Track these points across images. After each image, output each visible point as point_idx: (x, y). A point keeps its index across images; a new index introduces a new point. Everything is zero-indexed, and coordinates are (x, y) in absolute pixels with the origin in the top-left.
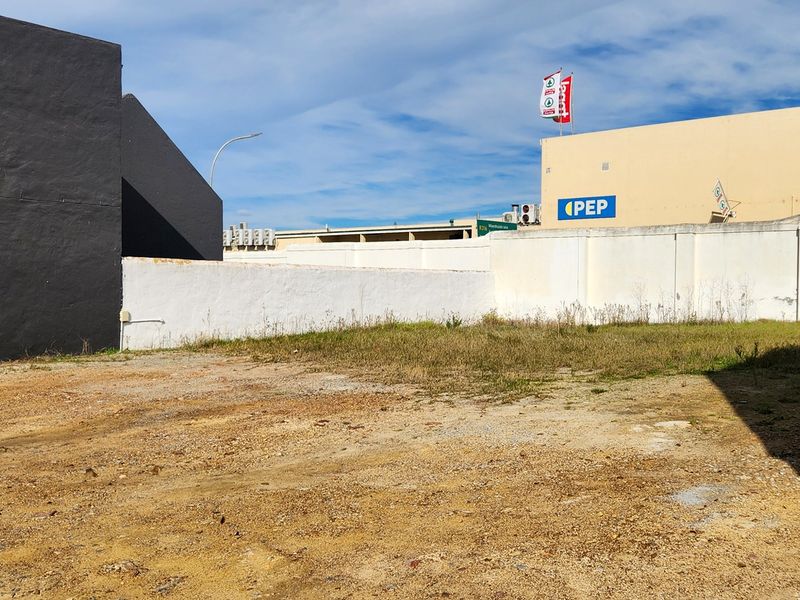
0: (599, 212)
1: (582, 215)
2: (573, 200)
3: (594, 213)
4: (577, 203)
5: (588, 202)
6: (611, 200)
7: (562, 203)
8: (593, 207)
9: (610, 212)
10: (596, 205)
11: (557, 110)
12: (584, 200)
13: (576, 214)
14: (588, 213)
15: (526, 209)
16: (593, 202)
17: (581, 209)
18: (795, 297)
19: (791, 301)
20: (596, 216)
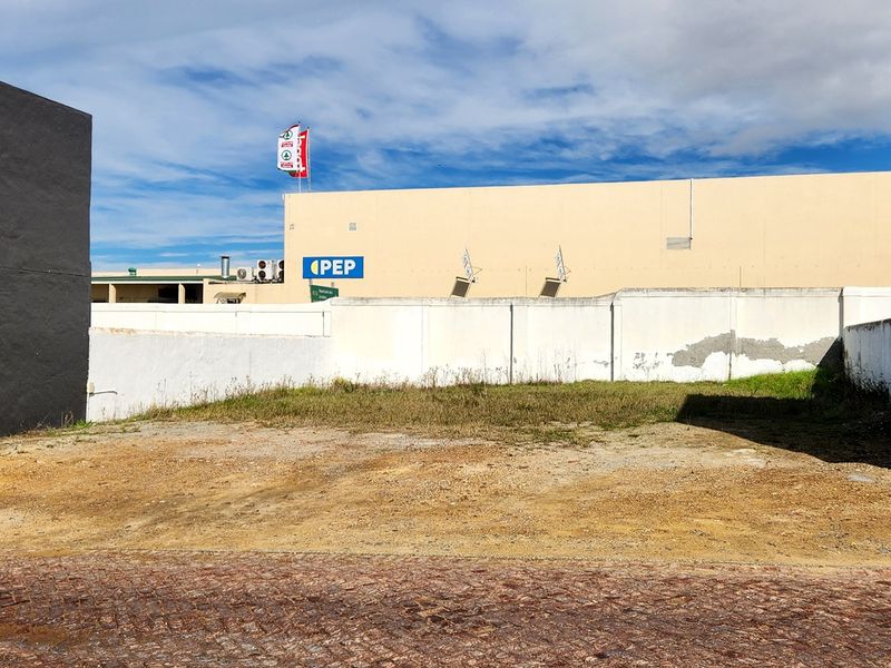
0: (347, 273)
1: (329, 275)
2: (319, 259)
3: (341, 273)
4: (323, 262)
5: (335, 262)
6: (359, 261)
7: (307, 262)
8: (340, 267)
9: (358, 273)
10: (343, 265)
11: (295, 164)
12: (331, 259)
13: (323, 273)
14: (335, 272)
15: (262, 265)
16: (341, 262)
17: (328, 268)
18: (610, 361)
19: (606, 364)
20: (343, 276)
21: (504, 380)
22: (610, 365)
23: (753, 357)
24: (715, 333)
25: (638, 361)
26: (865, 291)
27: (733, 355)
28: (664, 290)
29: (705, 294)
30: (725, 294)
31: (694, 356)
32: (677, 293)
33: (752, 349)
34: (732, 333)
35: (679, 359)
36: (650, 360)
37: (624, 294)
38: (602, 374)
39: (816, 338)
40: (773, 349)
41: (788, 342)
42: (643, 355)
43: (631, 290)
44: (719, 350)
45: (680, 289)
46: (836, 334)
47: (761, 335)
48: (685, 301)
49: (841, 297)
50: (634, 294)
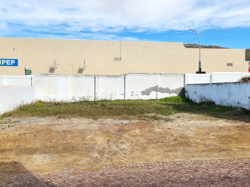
0: (12, 64)
1: (5, 65)
2: (1, 59)
3: (10, 64)
4: (3, 61)
5: (7, 61)
6: (16, 61)
8: (9, 62)
9: (16, 64)
10: (10, 62)
12: (6, 60)
13: (3, 64)
14: (7, 64)
16: (10, 61)
17: (5, 62)
18: (124, 94)
19: (123, 95)
20: (10, 65)
21: (93, 100)
22: (124, 95)
23: (162, 92)
24: (153, 86)
25: (132, 94)
26: (190, 75)
27: (158, 92)
28: (139, 73)
29: (151, 75)
30: (155, 75)
31: (147, 92)
32: (143, 75)
33: (162, 90)
34: (157, 86)
35: (143, 93)
36: (135, 93)
37: (128, 74)
38: (122, 98)
39: (178, 87)
40: (167, 90)
41: (171, 89)
42: (133, 92)
43: (130, 73)
44: (154, 91)
45: (144, 74)
46: (183, 86)
47: (164, 87)
48: (144, 77)
49: (184, 76)
50: (131, 74)
